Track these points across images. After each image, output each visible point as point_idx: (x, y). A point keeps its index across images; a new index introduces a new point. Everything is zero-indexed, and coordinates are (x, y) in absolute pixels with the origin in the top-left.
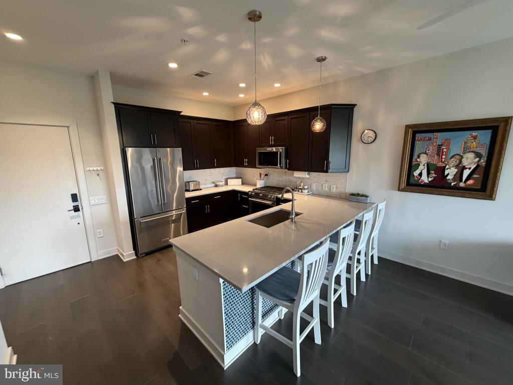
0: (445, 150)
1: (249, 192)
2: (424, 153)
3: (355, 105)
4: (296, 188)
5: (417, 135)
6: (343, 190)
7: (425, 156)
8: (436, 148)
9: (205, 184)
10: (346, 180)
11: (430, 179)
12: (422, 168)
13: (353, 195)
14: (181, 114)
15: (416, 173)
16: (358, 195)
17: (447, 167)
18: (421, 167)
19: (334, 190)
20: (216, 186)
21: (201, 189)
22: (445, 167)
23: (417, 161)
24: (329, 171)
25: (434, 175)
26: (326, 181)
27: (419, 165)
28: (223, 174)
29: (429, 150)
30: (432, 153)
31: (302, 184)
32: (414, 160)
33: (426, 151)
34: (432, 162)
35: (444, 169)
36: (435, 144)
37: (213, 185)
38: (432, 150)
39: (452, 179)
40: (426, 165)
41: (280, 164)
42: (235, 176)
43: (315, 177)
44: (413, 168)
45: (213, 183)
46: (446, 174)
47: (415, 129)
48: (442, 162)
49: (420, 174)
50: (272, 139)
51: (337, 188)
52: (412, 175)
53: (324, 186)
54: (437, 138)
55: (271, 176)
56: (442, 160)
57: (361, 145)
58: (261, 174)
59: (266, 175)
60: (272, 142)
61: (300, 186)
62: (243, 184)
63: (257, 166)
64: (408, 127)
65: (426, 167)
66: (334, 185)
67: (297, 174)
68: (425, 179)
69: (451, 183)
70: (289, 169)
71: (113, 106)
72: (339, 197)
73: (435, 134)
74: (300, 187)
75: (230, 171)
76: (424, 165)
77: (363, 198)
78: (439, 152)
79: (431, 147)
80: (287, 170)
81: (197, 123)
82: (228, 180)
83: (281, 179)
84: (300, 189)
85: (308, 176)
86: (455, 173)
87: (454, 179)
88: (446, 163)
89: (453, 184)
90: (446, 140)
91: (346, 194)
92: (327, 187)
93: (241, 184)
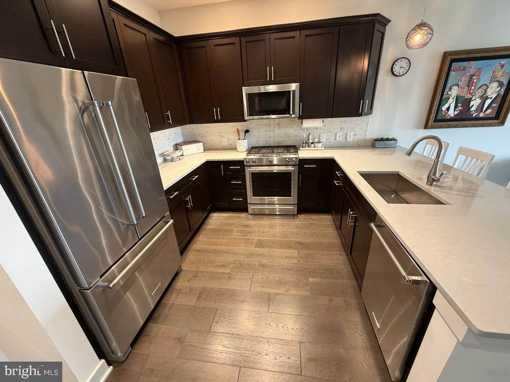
0: (475, 80)
2: (456, 85)
5: (454, 64)
6: (361, 138)
7: (457, 87)
8: (467, 79)
10: (367, 125)
11: (456, 113)
12: (451, 102)
13: (378, 140)
15: (444, 108)
17: (474, 98)
18: (450, 100)
19: (351, 138)
22: (472, 98)
23: (448, 94)
25: (460, 108)
26: (342, 129)
27: (449, 98)
29: (461, 82)
30: (464, 84)
31: (311, 137)
32: (445, 93)
33: (458, 82)
34: (461, 95)
35: (470, 100)
36: (468, 74)
38: (464, 81)
39: (475, 111)
40: (455, 98)
43: (325, 126)
44: (442, 103)
46: (470, 106)
47: (453, 57)
48: (470, 94)
49: (448, 109)
51: (355, 135)
52: (440, 110)
53: (338, 135)
54: (471, 68)
55: (254, 132)
56: (470, 92)
57: (390, 78)
58: (238, 131)
59: (247, 131)
60: (270, 76)
63: (246, 118)
64: (446, 54)
65: (455, 100)
66: (351, 132)
67: (308, 123)
68: (452, 113)
69: (473, 114)
72: (356, 145)
73: (470, 62)
76: (453, 99)
77: (392, 142)
78: (470, 83)
79: (463, 78)
83: (271, 134)
85: (322, 125)
86: (478, 104)
87: (476, 111)
88: (474, 94)
89: (474, 115)
90: (478, 70)
91: (366, 141)
92: (342, 136)
93: (203, 151)
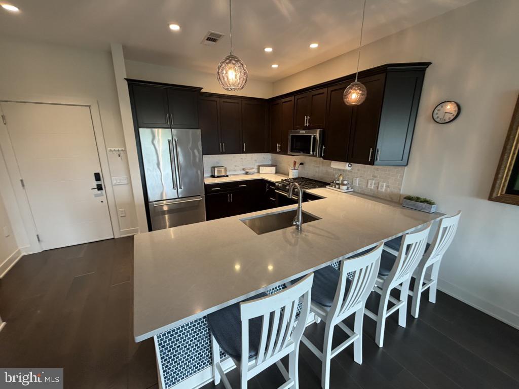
1: (276, 182)
3: (428, 64)
4: (333, 182)
6: (396, 191)
9: (235, 171)
10: (402, 177)
13: (409, 198)
14: (202, 91)
16: (417, 199)
19: (383, 189)
20: (247, 173)
21: (227, 176)
24: (375, 163)
26: (374, 176)
28: (256, 160)
31: (341, 178)
37: (244, 172)
41: (313, 151)
42: (270, 163)
43: (358, 170)
45: (243, 169)
50: (307, 119)
51: (387, 186)
53: (369, 183)
55: (306, 166)
57: (432, 126)
58: (295, 163)
59: (301, 164)
60: (306, 123)
61: (338, 180)
62: (277, 172)
63: (289, 153)
66: (383, 182)
67: (336, 165)
70: (324, 158)
71: (126, 83)
72: (389, 199)
74: (338, 182)
75: (264, 158)
77: (424, 205)
80: (322, 159)
81: (224, 102)
82: (261, 167)
83: (317, 169)
84: (337, 184)
85: (349, 168)
91: (400, 195)
92: (374, 184)
93: (274, 173)
